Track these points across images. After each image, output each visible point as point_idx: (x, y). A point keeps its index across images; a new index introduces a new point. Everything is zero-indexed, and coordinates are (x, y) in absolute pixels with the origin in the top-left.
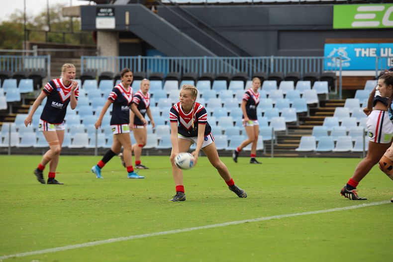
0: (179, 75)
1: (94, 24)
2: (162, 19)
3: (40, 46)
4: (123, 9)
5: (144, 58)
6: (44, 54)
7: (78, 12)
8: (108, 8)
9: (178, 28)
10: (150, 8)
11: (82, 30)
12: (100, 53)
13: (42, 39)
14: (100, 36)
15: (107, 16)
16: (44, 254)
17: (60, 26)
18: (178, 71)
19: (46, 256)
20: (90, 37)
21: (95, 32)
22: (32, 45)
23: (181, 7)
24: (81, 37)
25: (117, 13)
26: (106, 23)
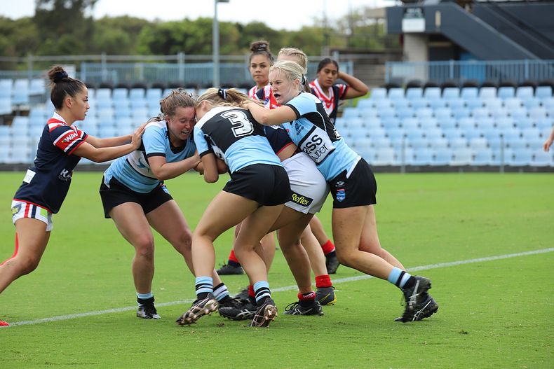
0: (496, 81)
1: (400, 26)
2: (478, 20)
3: (341, 52)
4: (433, 9)
5: (458, 63)
6: (346, 61)
7: (383, 14)
8: (416, 8)
9: (496, 28)
10: (464, 7)
11: (389, 33)
12: (407, 58)
13: (343, 45)
14: (407, 40)
15: (415, 16)
16: (345, 283)
17: (364, 30)
18: (496, 76)
19: (347, 285)
20: (396, 41)
21: (402, 36)
22: (332, 52)
23: (500, 5)
24: (386, 42)
25: (427, 13)
26: (414, 25)
